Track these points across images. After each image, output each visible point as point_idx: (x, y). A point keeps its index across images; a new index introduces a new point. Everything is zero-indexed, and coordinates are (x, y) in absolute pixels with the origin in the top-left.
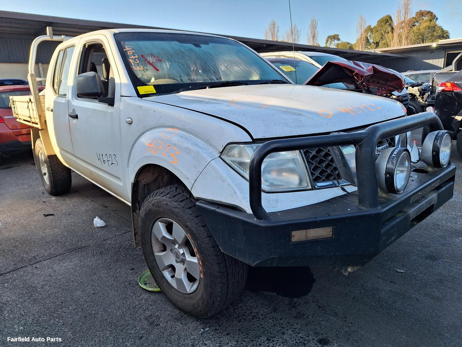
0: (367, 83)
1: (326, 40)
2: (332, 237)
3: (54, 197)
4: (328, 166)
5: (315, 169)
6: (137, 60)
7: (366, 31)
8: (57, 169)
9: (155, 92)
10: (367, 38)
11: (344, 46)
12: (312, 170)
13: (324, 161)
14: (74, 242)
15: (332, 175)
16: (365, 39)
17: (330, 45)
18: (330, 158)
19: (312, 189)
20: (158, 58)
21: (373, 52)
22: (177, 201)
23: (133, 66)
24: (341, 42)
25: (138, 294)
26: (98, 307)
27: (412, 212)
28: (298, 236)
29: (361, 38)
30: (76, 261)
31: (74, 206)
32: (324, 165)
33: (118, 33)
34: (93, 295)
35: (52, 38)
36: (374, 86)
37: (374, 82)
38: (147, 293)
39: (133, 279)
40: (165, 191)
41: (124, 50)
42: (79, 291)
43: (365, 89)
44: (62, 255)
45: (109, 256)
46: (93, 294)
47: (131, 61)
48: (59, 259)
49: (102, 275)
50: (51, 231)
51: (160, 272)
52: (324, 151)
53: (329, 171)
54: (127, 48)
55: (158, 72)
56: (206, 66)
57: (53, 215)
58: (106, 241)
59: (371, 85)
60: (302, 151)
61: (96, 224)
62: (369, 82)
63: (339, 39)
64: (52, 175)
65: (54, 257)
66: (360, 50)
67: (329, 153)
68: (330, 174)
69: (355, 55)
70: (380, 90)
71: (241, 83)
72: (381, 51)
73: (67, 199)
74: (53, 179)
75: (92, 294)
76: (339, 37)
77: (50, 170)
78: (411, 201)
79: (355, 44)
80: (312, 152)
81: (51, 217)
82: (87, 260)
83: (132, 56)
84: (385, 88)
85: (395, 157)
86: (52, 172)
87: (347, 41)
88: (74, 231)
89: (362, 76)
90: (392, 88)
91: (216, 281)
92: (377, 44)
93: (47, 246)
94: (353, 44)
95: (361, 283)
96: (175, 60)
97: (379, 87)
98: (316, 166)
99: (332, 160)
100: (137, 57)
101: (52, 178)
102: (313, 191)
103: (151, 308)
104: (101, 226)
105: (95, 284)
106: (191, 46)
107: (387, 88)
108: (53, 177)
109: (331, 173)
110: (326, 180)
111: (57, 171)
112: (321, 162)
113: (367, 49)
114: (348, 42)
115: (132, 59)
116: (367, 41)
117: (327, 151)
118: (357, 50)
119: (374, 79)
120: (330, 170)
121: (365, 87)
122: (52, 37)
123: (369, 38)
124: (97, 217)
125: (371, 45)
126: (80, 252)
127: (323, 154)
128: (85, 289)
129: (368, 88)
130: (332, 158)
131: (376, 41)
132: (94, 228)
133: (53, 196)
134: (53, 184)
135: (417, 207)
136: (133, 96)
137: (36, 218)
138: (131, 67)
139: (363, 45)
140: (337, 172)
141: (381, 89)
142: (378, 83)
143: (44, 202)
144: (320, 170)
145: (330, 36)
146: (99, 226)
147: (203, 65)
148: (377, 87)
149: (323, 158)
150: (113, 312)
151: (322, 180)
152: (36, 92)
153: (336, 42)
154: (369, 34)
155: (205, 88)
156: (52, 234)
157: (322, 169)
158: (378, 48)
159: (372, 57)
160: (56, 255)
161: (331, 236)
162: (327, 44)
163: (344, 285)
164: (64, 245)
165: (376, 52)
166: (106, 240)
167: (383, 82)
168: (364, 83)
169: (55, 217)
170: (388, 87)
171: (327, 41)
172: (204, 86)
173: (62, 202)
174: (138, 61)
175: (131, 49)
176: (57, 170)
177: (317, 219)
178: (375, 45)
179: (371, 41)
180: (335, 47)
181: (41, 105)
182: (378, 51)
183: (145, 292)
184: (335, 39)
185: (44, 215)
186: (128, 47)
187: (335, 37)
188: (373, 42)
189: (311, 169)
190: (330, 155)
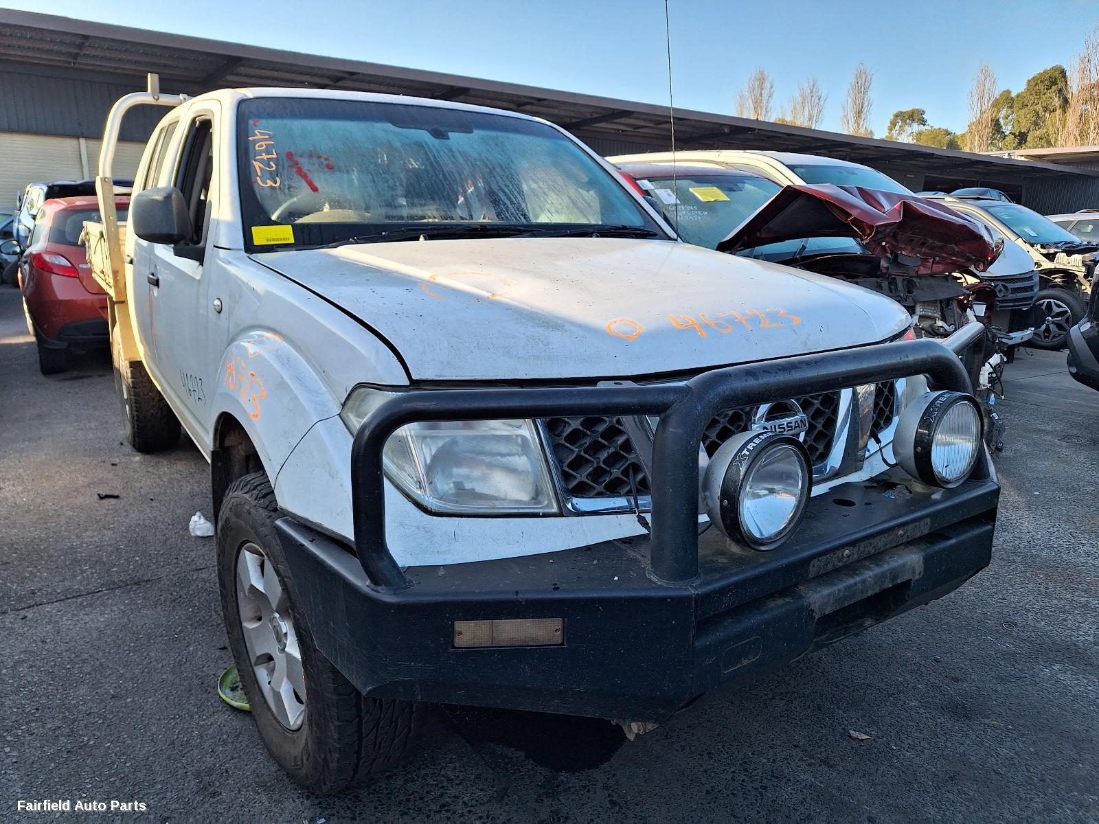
0: (894, 242)
1: (891, 123)
2: (562, 644)
3: (140, 454)
4: (613, 459)
5: (577, 464)
6: (272, 163)
7: (996, 104)
8: (148, 394)
9: (292, 241)
10: (998, 120)
11: (935, 138)
12: (569, 466)
13: (603, 447)
14: (132, 566)
15: (625, 482)
16: (990, 123)
17: (899, 134)
18: (621, 440)
19: (560, 514)
20: (327, 162)
21: (1006, 156)
22: (267, 507)
23: (258, 178)
24: (928, 128)
25: (208, 712)
26: (108, 730)
27: (820, 598)
28: (469, 633)
29: (980, 122)
30: (114, 611)
31: (171, 481)
32: (604, 455)
33: (251, 99)
34: (111, 698)
35: (157, 100)
36: (910, 252)
37: (912, 241)
38: (228, 713)
39: (213, 673)
40: (252, 482)
41: (250, 138)
42: (86, 686)
43: (887, 257)
44: (90, 595)
45: (188, 609)
46: (114, 697)
47: (257, 165)
48: (82, 602)
49: (152, 654)
50: (95, 534)
51: (251, 669)
52: (606, 421)
53: (616, 472)
54: (258, 134)
55: (316, 194)
56: (443, 185)
57: (117, 497)
58: (200, 571)
59: (904, 249)
60: (538, 421)
61: (193, 529)
62: (897, 241)
63: (923, 122)
64: (136, 407)
65: (74, 597)
66: (976, 151)
67: (620, 427)
68: (617, 478)
69: (957, 163)
70: (929, 262)
71: (520, 230)
72: (1027, 156)
73: (165, 463)
74: (137, 416)
75: (111, 696)
76: (925, 116)
77: (132, 393)
78: (813, 570)
79: (963, 135)
80: (570, 422)
81: (113, 501)
82: (138, 614)
83: (264, 154)
84: (944, 258)
85: (747, 456)
86: (135, 399)
87: (944, 127)
88: (143, 540)
89: (871, 227)
90: (961, 258)
91: (327, 713)
92: (1022, 138)
93: (72, 569)
94: (958, 133)
95: (745, 754)
96: (367, 169)
97: (924, 254)
98: (579, 457)
99: (627, 446)
100: (275, 156)
101: (135, 413)
102: (561, 518)
103: (221, 749)
104: (206, 535)
105: (128, 675)
106: (423, 135)
107: (946, 258)
108: (136, 411)
109: (621, 476)
110: (606, 494)
111: (146, 397)
112: (595, 448)
113: (994, 149)
114: (946, 131)
115: (261, 161)
116: (997, 126)
117: (615, 422)
118: (968, 151)
119: (909, 234)
120: (618, 469)
121: (887, 253)
122: (156, 97)
123: (1002, 121)
124: (198, 514)
125: (1007, 139)
126: (132, 593)
127: (601, 428)
128: (101, 683)
129: (896, 256)
130: (627, 441)
131: (1018, 131)
132: (190, 537)
133: (138, 453)
134: (136, 426)
135: (841, 586)
136: (234, 247)
137: (80, 500)
138: (253, 180)
139: (985, 138)
140: (640, 476)
141: (931, 261)
142: (923, 244)
143: (113, 465)
144: (591, 468)
145: (901, 112)
146: (199, 533)
147: (438, 181)
148: (918, 255)
149: (600, 439)
150: (133, 747)
151: (595, 492)
152: (111, 218)
153: (916, 127)
154: (1003, 112)
155: (417, 239)
156: (95, 541)
157: (595, 465)
158: (1023, 146)
159: (1000, 169)
160: (78, 594)
161: (560, 642)
162: (893, 132)
163: (700, 755)
164: (108, 572)
165: (1013, 157)
166: (201, 569)
167: (938, 243)
168: (884, 244)
169: (120, 504)
170: (949, 257)
171: (893, 124)
172: (413, 234)
173: (150, 470)
174: (274, 166)
175: (268, 137)
176: (146, 395)
177: (520, 596)
178: (1017, 141)
179: (1007, 129)
180: (911, 142)
181: (120, 248)
182: (1019, 156)
183: (225, 709)
184: (913, 120)
185: (99, 495)
186: (260, 133)
187: (916, 116)
188: (1010, 133)
189: (565, 465)
190: (621, 432)
